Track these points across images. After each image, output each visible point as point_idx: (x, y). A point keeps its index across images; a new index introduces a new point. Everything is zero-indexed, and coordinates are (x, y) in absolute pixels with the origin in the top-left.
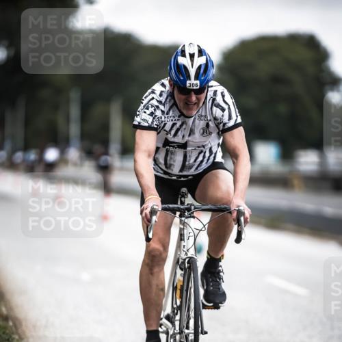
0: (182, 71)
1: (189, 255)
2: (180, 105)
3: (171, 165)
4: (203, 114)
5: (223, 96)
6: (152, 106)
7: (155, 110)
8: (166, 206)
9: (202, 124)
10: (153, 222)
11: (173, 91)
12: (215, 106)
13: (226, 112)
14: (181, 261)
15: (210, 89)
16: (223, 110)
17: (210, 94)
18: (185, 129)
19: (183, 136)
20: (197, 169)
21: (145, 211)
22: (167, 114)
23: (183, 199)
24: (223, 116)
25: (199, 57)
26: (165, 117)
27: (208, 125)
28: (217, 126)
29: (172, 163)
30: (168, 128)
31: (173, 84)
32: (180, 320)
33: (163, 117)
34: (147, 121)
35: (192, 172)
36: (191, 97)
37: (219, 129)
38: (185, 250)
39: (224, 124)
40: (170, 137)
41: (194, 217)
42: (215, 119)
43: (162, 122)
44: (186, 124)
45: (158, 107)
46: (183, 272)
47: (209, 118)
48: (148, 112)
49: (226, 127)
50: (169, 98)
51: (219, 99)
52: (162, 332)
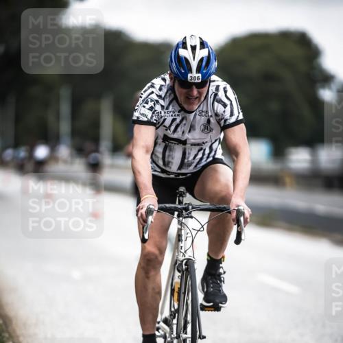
0: (183, 64)
1: (187, 257)
2: (181, 99)
3: (169, 162)
4: (204, 110)
5: (225, 92)
6: (152, 101)
7: (154, 104)
8: (163, 205)
9: (203, 120)
10: (149, 222)
11: (174, 85)
12: (217, 101)
13: (228, 108)
14: (178, 262)
15: (212, 84)
16: (225, 106)
17: (212, 89)
18: (185, 124)
19: (183, 132)
20: (196, 166)
21: (140, 211)
22: (167, 109)
23: (181, 199)
24: (224, 112)
25: (200, 49)
26: (165, 113)
27: (209, 121)
28: (219, 122)
29: (170, 160)
30: (167, 123)
31: (174, 77)
32: (177, 324)
33: (163, 112)
34: (146, 116)
35: (191, 169)
36: (192, 90)
37: (220, 125)
38: (183, 251)
39: (226, 121)
40: (170, 133)
41: (192, 217)
42: (216, 115)
43: (162, 117)
44: (186, 120)
45: (157, 101)
46: (180, 274)
47: (210, 114)
48: (147, 106)
49: (227, 123)
50: (169, 92)
51: (221, 95)
52: (160, 336)
